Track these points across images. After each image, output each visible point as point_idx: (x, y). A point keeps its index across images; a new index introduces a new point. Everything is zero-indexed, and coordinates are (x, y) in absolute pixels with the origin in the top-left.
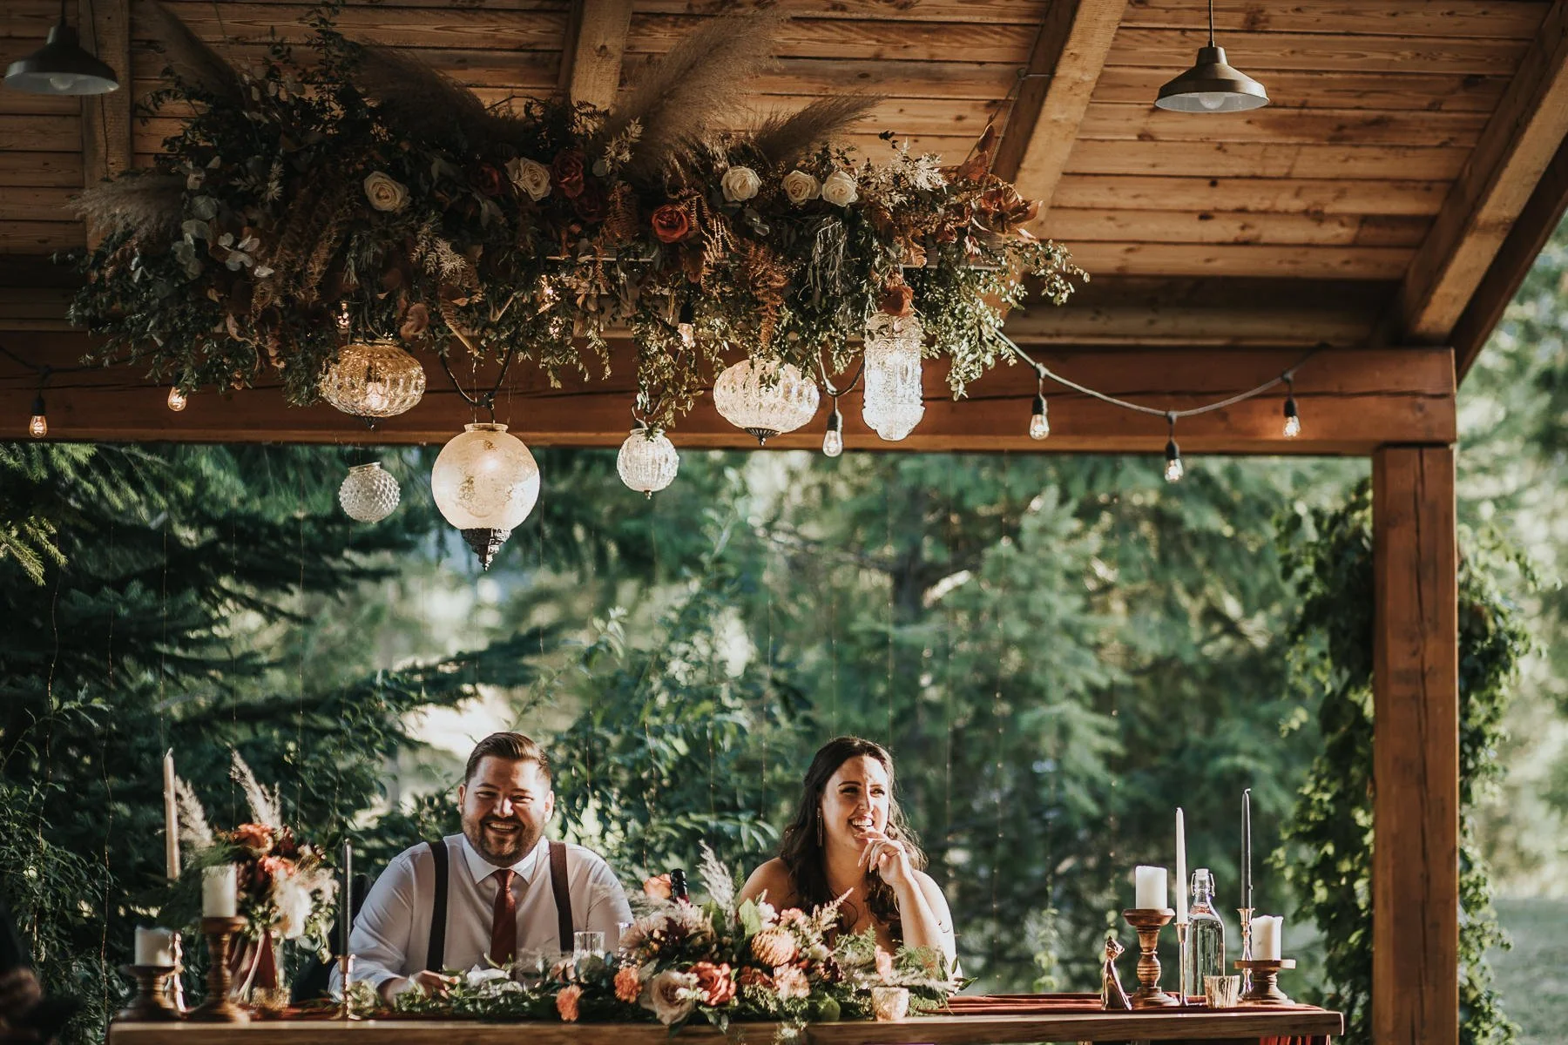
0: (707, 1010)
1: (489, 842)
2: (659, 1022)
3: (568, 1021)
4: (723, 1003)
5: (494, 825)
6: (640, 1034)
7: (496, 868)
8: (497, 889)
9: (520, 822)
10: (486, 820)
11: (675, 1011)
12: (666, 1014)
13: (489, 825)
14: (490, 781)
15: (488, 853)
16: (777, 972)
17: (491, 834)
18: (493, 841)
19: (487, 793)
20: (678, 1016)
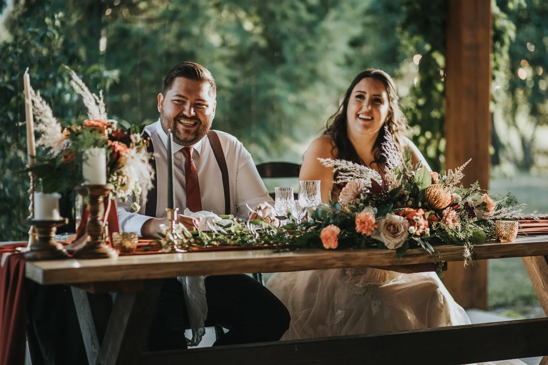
0: (416, 239)
1: (179, 132)
2: (386, 248)
3: (330, 249)
4: (423, 234)
5: (182, 121)
6: (379, 256)
7: (182, 147)
8: (184, 159)
9: (199, 120)
10: (178, 118)
11: (397, 241)
12: (391, 243)
13: (179, 121)
14: (182, 93)
15: (178, 139)
16: (445, 212)
17: (180, 127)
18: (182, 131)
19: (178, 101)
20: (399, 243)
